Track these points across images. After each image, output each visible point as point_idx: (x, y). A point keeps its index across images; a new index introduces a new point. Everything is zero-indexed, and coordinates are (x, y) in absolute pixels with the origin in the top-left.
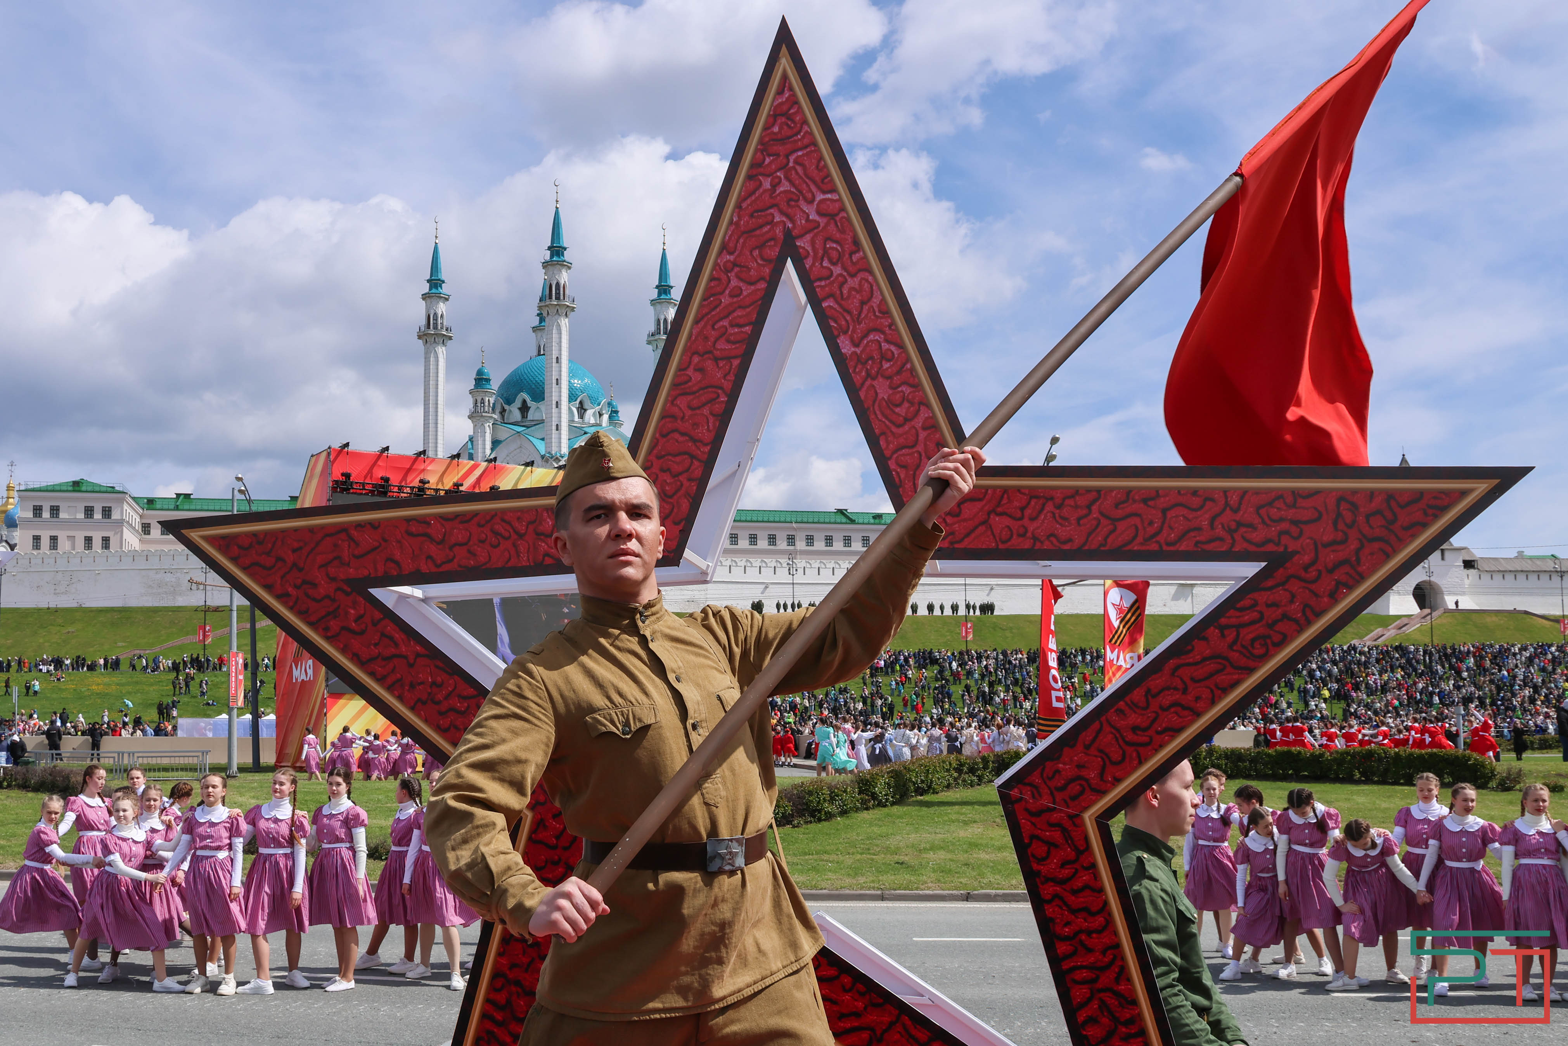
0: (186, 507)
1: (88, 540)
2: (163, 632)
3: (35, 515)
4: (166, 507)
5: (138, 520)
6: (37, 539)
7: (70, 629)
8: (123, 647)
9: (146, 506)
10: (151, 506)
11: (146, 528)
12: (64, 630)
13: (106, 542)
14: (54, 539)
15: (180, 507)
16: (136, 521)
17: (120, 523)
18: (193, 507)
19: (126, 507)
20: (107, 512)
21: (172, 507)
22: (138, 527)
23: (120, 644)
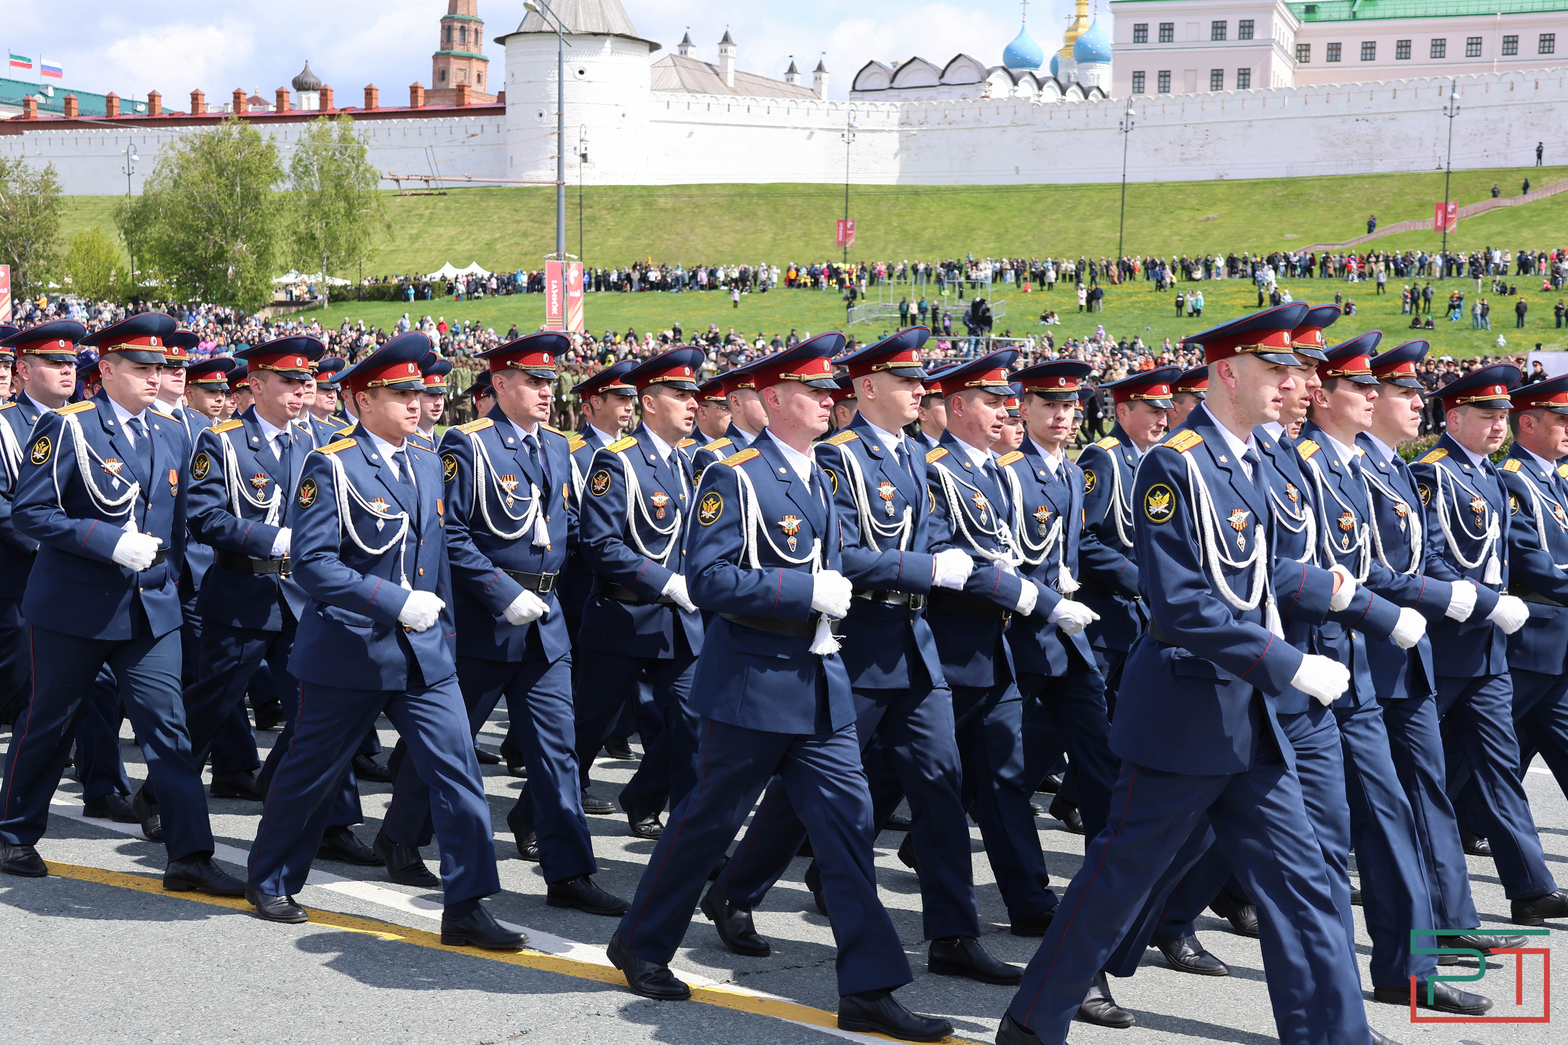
0: (1369, 14)
1: (1217, 76)
2: (1357, 216)
3: (1137, 40)
4: (1335, 16)
5: (1292, 39)
6: (1139, 76)
7: (1211, 214)
8: (1294, 240)
9: (1303, 16)
10: (1312, 16)
11: (1303, 51)
12: (1201, 216)
13: (1244, 76)
14: (1164, 75)
15: (1359, 15)
16: (1289, 43)
17: (1268, 44)
18: (1380, 14)
19: (1276, 18)
20: (1247, 29)
21: (1345, 15)
22: (1291, 50)
23: (1289, 236)
